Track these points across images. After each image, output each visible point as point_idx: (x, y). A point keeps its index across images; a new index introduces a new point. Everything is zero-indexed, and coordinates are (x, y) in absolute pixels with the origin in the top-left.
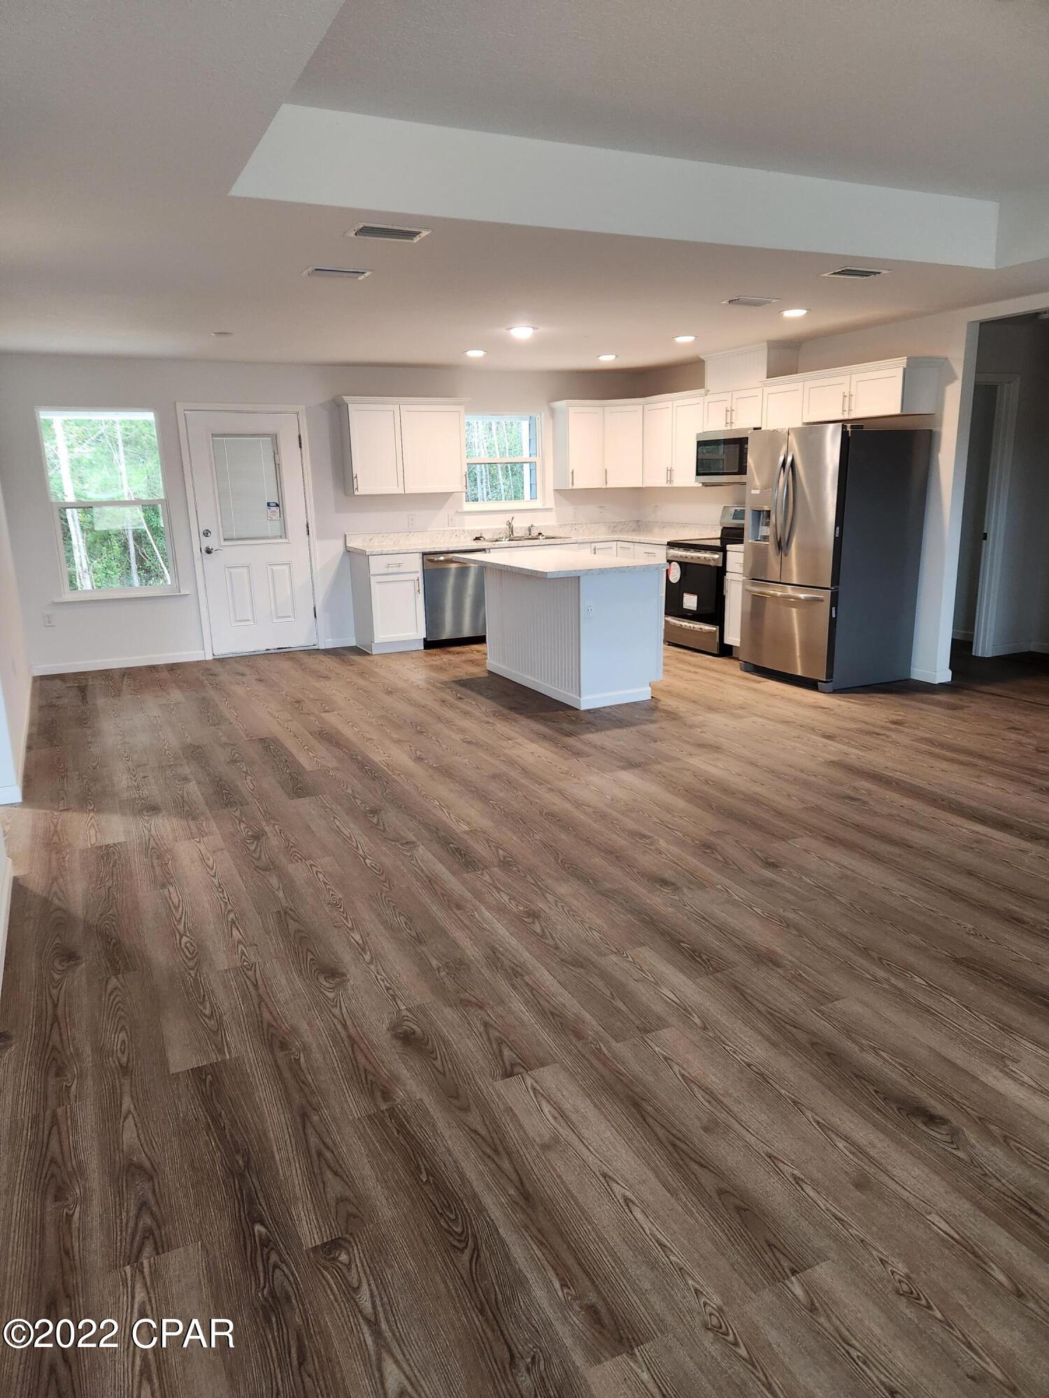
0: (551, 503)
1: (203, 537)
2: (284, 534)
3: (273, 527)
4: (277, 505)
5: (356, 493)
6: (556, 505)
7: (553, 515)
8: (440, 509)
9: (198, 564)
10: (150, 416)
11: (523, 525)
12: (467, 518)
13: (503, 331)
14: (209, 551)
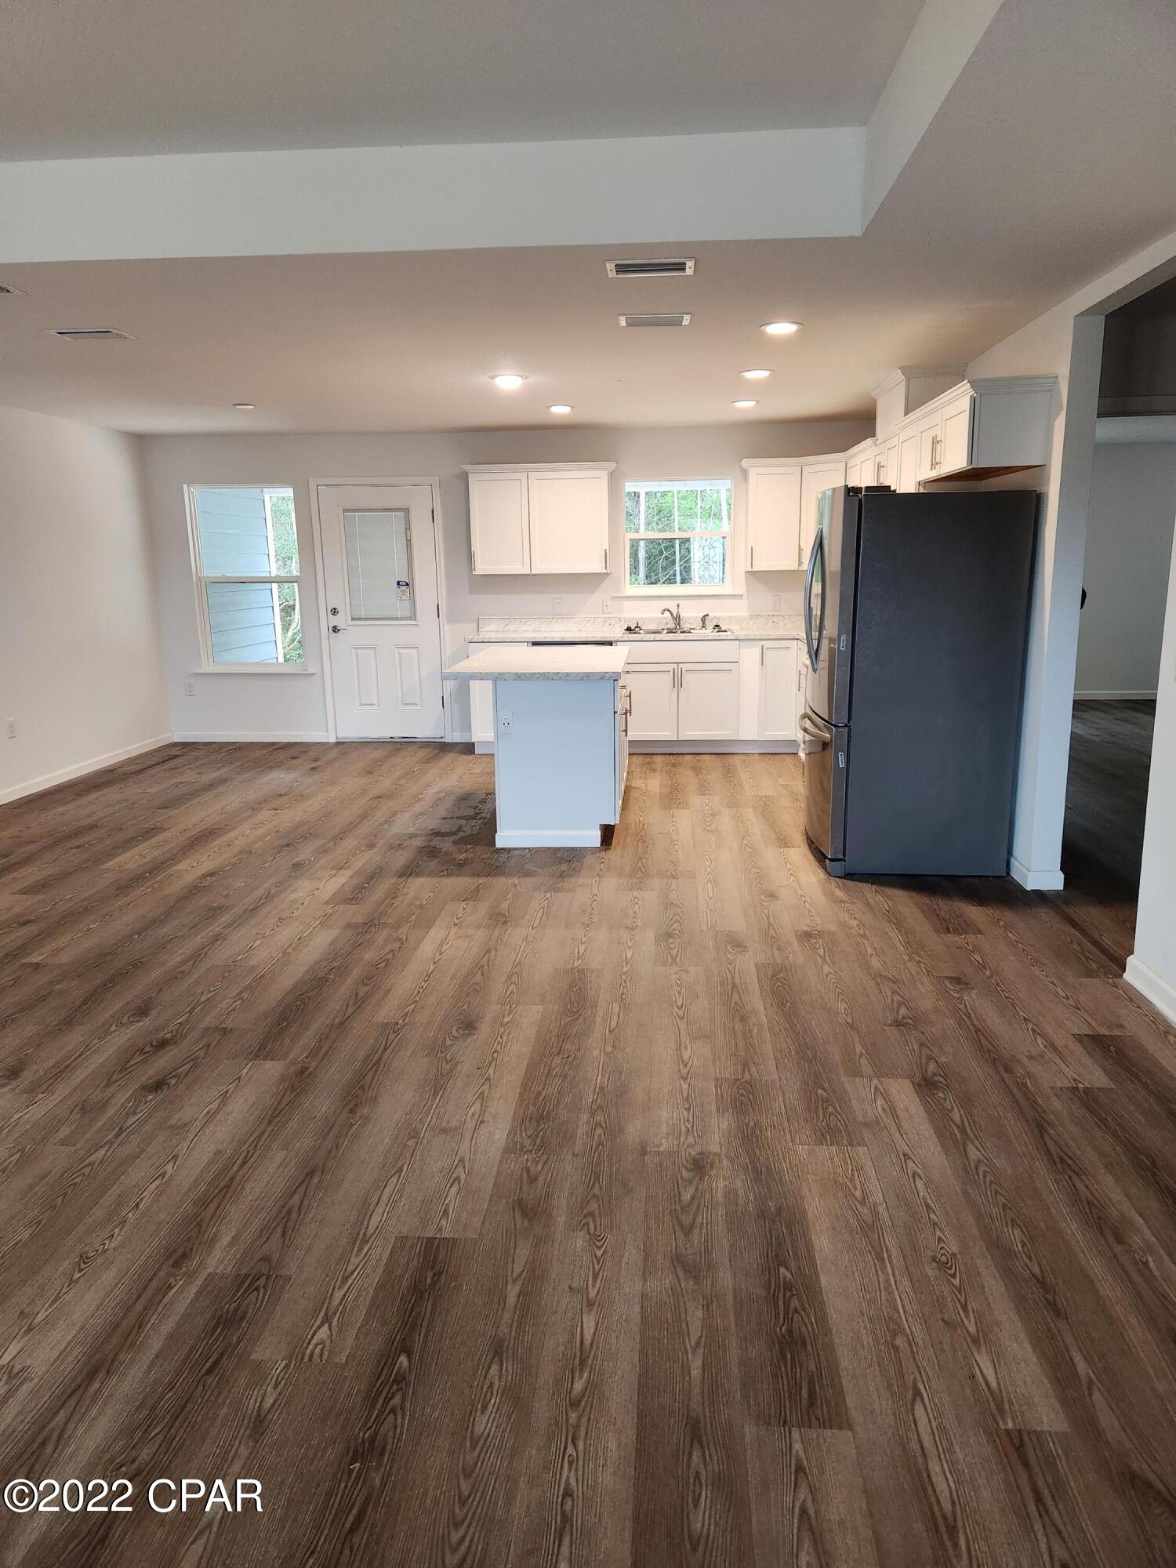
0: (742, 589)
1: (331, 616)
2: (413, 616)
3: (402, 607)
4: (407, 585)
5: (474, 573)
6: (748, 591)
7: (744, 602)
8: (593, 592)
9: (325, 643)
10: (289, 492)
11: (694, 615)
12: (626, 604)
13: (484, 379)
14: (335, 629)
